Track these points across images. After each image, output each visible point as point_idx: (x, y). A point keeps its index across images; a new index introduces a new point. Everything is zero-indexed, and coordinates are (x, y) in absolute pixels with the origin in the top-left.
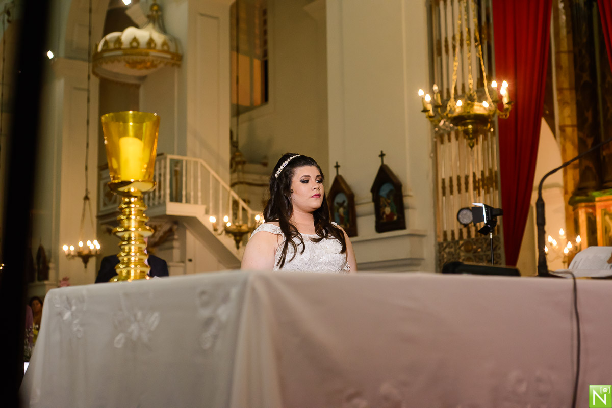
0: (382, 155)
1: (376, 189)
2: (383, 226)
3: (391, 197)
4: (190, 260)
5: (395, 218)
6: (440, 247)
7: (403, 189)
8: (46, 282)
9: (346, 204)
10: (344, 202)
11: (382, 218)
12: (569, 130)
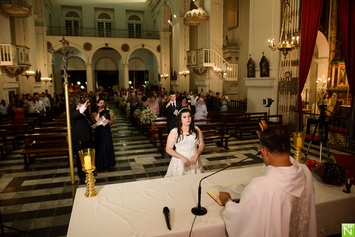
0: (263, 53)
1: (261, 63)
2: (262, 75)
3: (265, 66)
4: (211, 79)
5: (266, 73)
6: (279, 83)
7: (269, 64)
8: (176, 81)
9: (252, 67)
10: (252, 66)
11: (262, 73)
12: (333, 39)
